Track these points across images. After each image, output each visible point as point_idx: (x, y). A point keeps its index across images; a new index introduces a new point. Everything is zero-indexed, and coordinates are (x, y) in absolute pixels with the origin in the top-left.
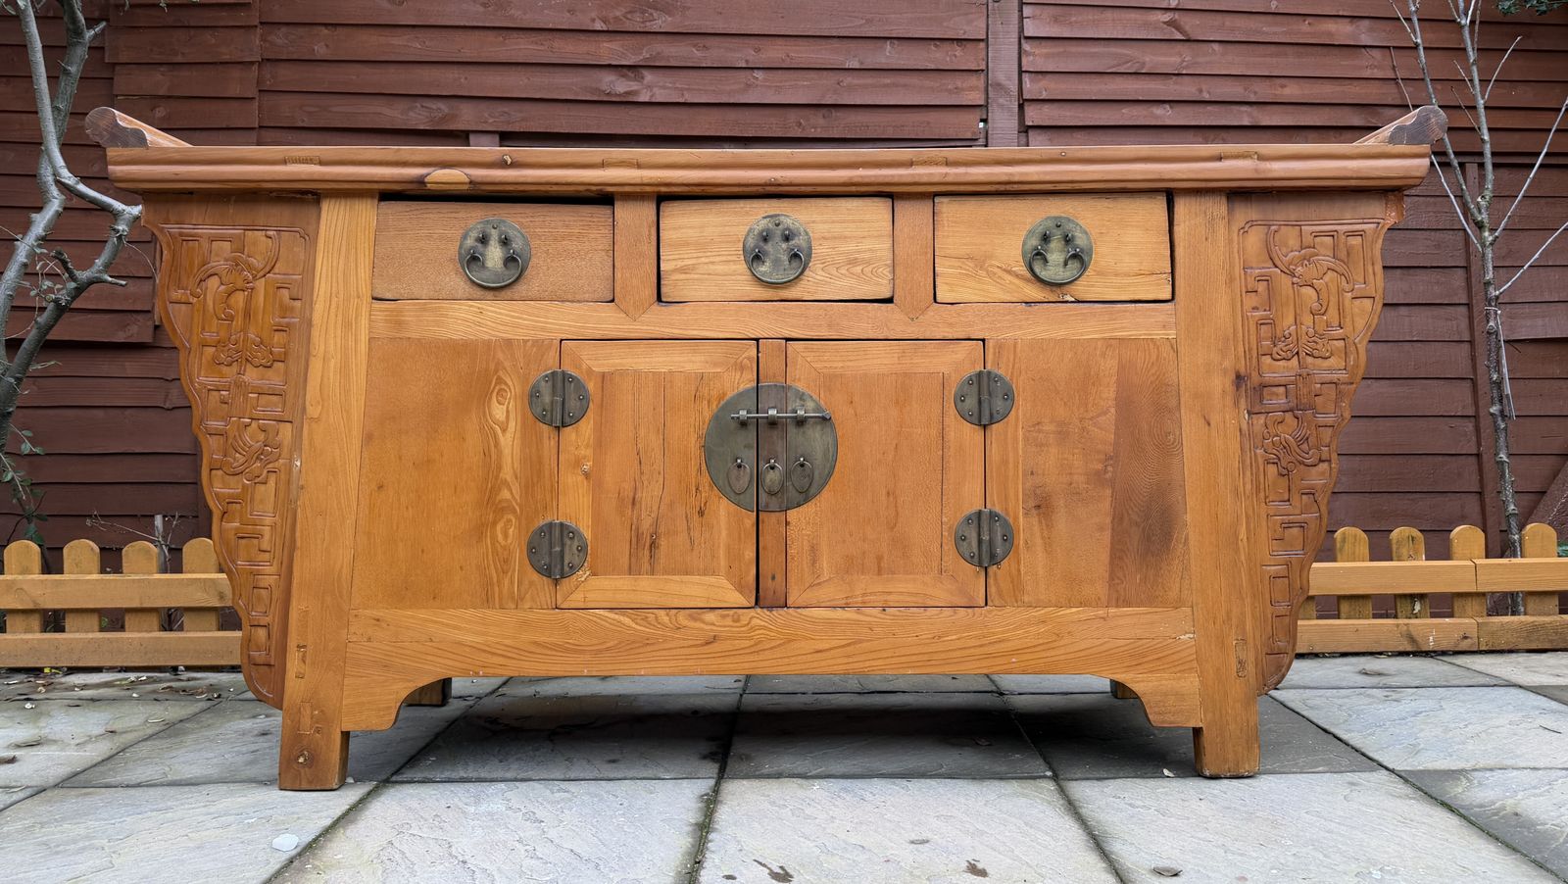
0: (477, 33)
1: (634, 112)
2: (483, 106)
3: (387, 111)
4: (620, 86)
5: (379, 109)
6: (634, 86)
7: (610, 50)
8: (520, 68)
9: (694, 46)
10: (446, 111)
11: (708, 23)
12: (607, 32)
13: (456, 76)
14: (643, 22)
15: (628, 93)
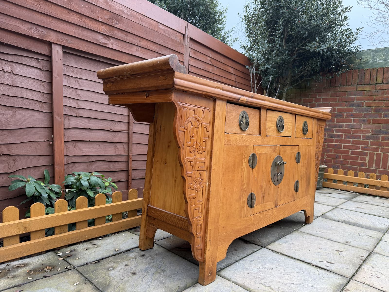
0: (60, 8)
1: (106, 50)
2: (59, 35)
3: (21, 26)
4: (104, 41)
5: (18, 25)
6: (107, 42)
7: (102, 28)
8: (73, 25)
9: (125, 35)
10: (45, 33)
11: (129, 29)
12: (102, 22)
13: (51, 21)
14: (112, 23)
15: (106, 44)
